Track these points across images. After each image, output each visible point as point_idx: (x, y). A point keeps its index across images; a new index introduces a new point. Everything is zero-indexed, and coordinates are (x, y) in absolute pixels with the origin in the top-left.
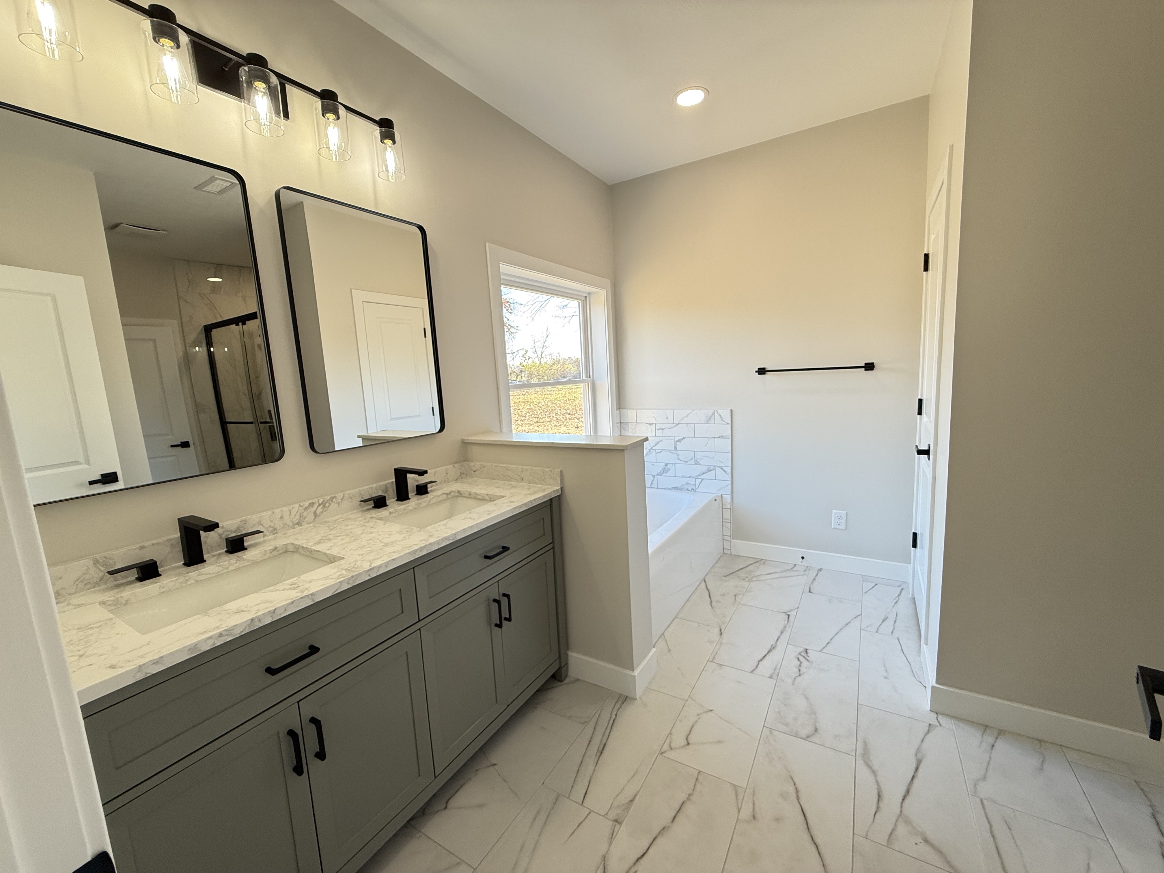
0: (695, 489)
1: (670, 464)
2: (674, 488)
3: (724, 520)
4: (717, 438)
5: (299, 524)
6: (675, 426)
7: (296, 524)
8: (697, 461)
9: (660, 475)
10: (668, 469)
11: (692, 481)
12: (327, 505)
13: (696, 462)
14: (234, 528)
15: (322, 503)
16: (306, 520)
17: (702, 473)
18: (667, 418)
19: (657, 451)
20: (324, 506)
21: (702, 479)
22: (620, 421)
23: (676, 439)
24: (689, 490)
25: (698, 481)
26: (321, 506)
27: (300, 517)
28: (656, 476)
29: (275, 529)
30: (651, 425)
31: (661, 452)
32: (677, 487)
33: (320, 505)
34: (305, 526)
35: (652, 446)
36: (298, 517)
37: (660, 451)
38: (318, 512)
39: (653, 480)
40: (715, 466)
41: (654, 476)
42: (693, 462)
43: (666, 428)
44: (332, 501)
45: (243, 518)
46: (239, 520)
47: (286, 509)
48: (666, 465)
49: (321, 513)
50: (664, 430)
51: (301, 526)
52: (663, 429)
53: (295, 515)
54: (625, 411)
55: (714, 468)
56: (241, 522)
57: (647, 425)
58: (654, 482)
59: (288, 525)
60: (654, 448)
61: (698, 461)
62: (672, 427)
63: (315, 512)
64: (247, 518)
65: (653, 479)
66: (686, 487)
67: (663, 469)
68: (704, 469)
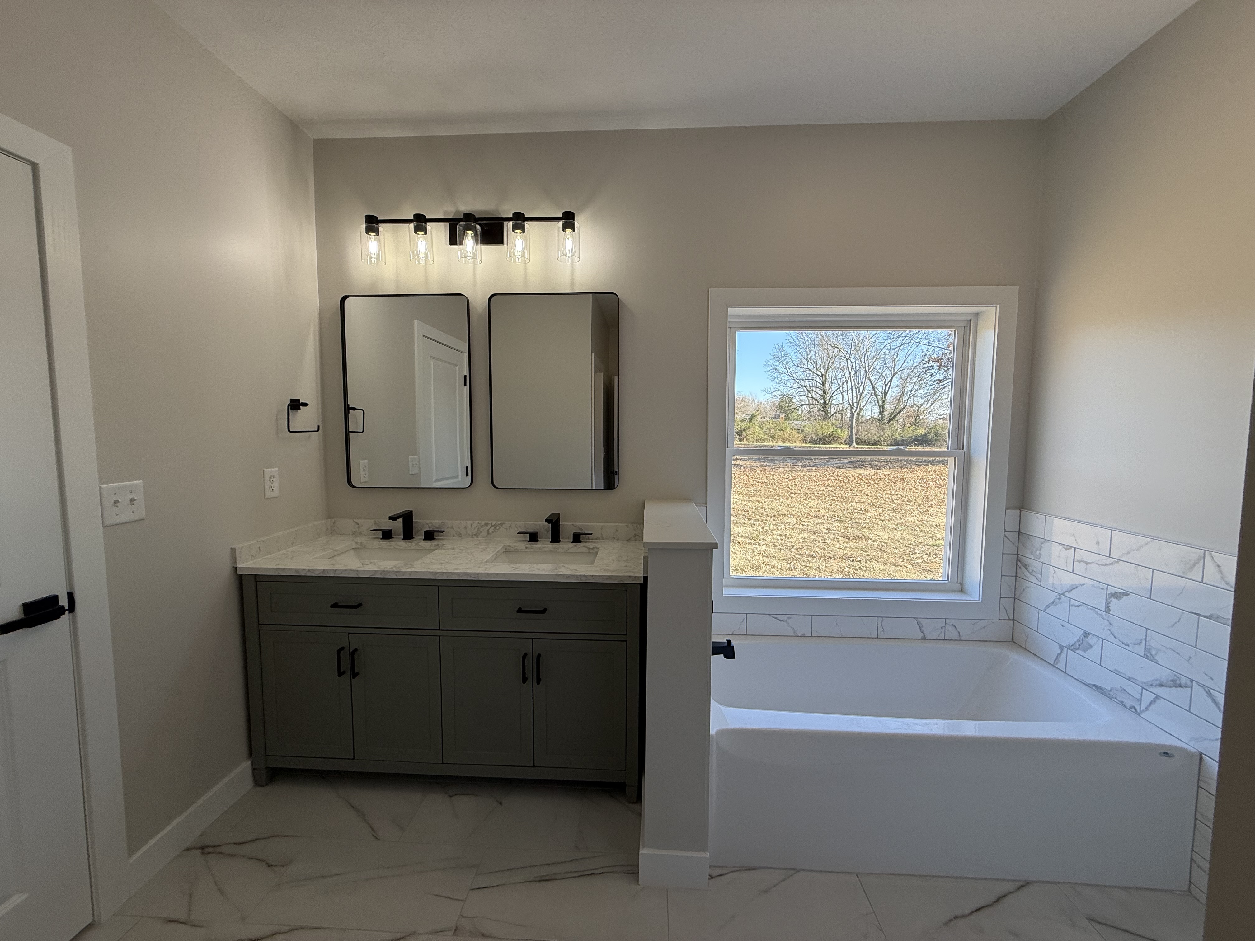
0: (1138, 711)
1: (1093, 635)
2: (1095, 686)
3: (1198, 817)
4: (1204, 616)
5: (476, 535)
6: (1112, 564)
7: (475, 535)
8: (1149, 651)
9: (1072, 650)
10: (1089, 644)
11: (1135, 690)
12: (498, 528)
13: (1149, 655)
14: (437, 526)
15: (494, 525)
16: (481, 534)
17: (1158, 682)
18: (1098, 543)
19: (1073, 602)
20: (495, 528)
21: (1158, 697)
22: (1019, 530)
23: (1111, 590)
24: (1125, 706)
25: (1148, 697)
26: (493, 528)
27: (478, 531)
28: (1065, 649)
29: (461, 534)
30: (1066, 549)
31: (1078, 606)
32: (1101, 688)
33: (492, 526)
34: (480, 538)
35: (1064, 590)
36: (476, 530)
37: (1077, 603)
38: (490, 531)
39: (1059, 655)
40: (1192, 681)
41: (1061, 647)
42: (1141, 649)
43: (1093, 563)
44: (502, 526)
45: (443, 521)
46: (441, 521)
47: (469, 522)
48: (1086, 635)
49: (493, 532)
50: (1088, 565)
51: (477, 537)
52: (1087, 563)
53: (474, 529)
54: (1031, 514)
55: (1189, 683)
56: (442, 523)
57: (1061, 547)
58: (1060, 659)
59: (469, 534)
60: (1067, 594)
61: (1153, 652)
62: (1106, 565)
63: (488, 531)
64: (446, 521)
65: (1059, 652)
66: (1121, 697)
67: (1078, 641)
68: (1164, 675)
